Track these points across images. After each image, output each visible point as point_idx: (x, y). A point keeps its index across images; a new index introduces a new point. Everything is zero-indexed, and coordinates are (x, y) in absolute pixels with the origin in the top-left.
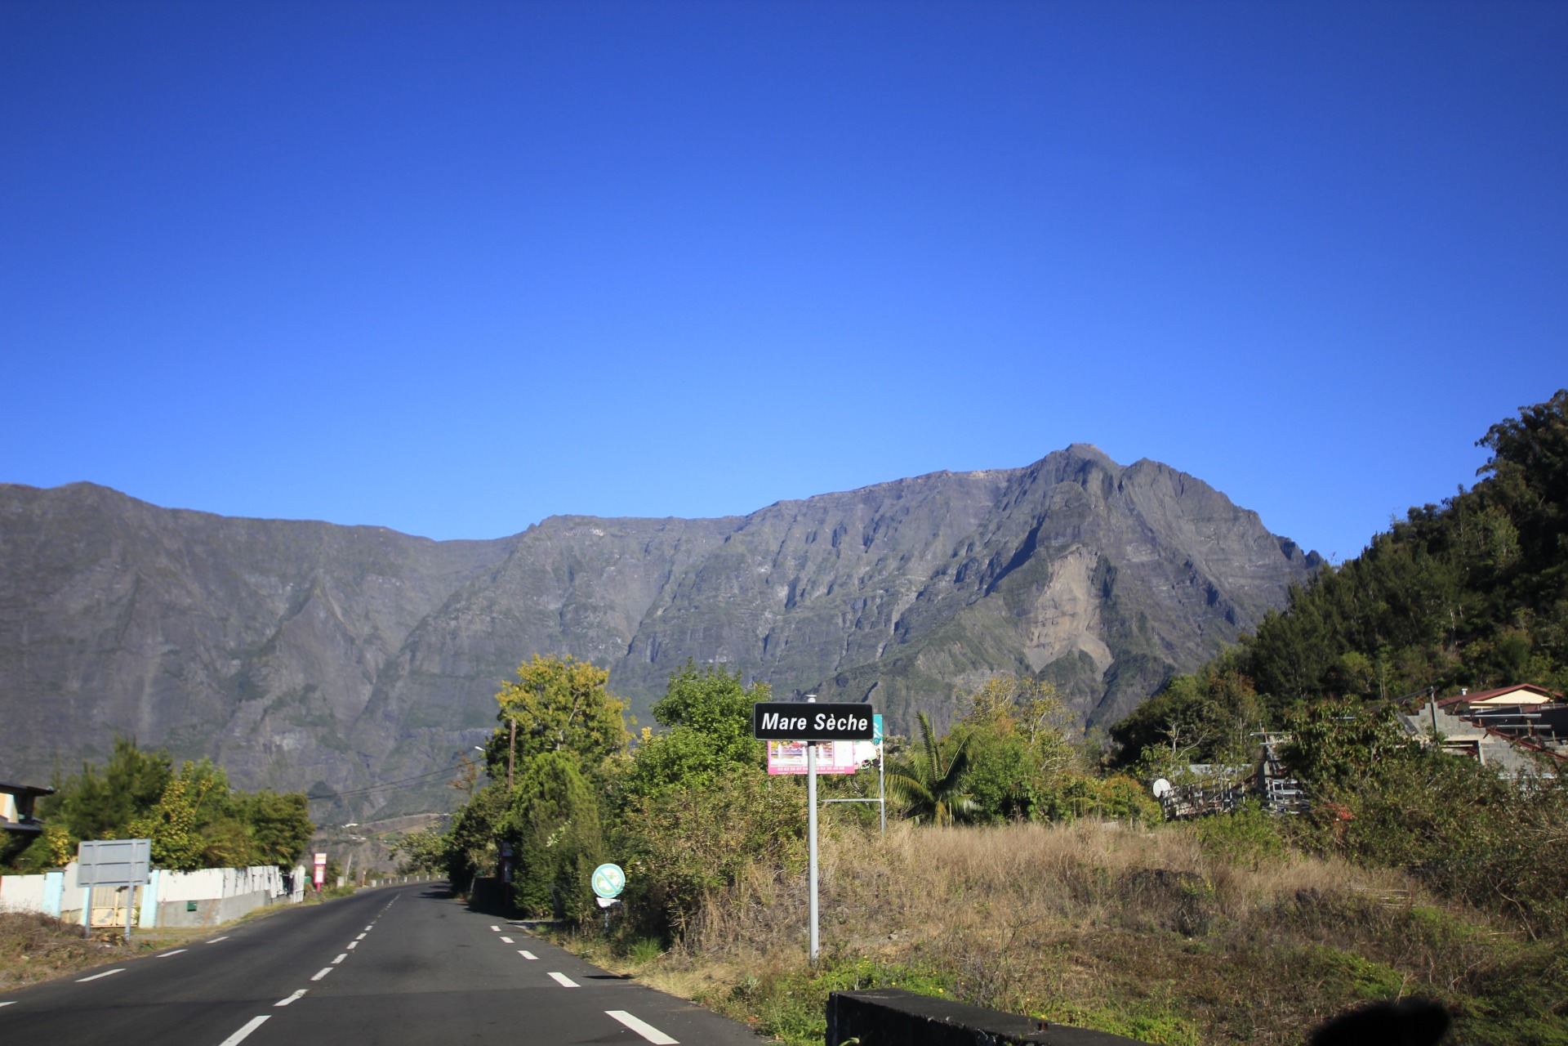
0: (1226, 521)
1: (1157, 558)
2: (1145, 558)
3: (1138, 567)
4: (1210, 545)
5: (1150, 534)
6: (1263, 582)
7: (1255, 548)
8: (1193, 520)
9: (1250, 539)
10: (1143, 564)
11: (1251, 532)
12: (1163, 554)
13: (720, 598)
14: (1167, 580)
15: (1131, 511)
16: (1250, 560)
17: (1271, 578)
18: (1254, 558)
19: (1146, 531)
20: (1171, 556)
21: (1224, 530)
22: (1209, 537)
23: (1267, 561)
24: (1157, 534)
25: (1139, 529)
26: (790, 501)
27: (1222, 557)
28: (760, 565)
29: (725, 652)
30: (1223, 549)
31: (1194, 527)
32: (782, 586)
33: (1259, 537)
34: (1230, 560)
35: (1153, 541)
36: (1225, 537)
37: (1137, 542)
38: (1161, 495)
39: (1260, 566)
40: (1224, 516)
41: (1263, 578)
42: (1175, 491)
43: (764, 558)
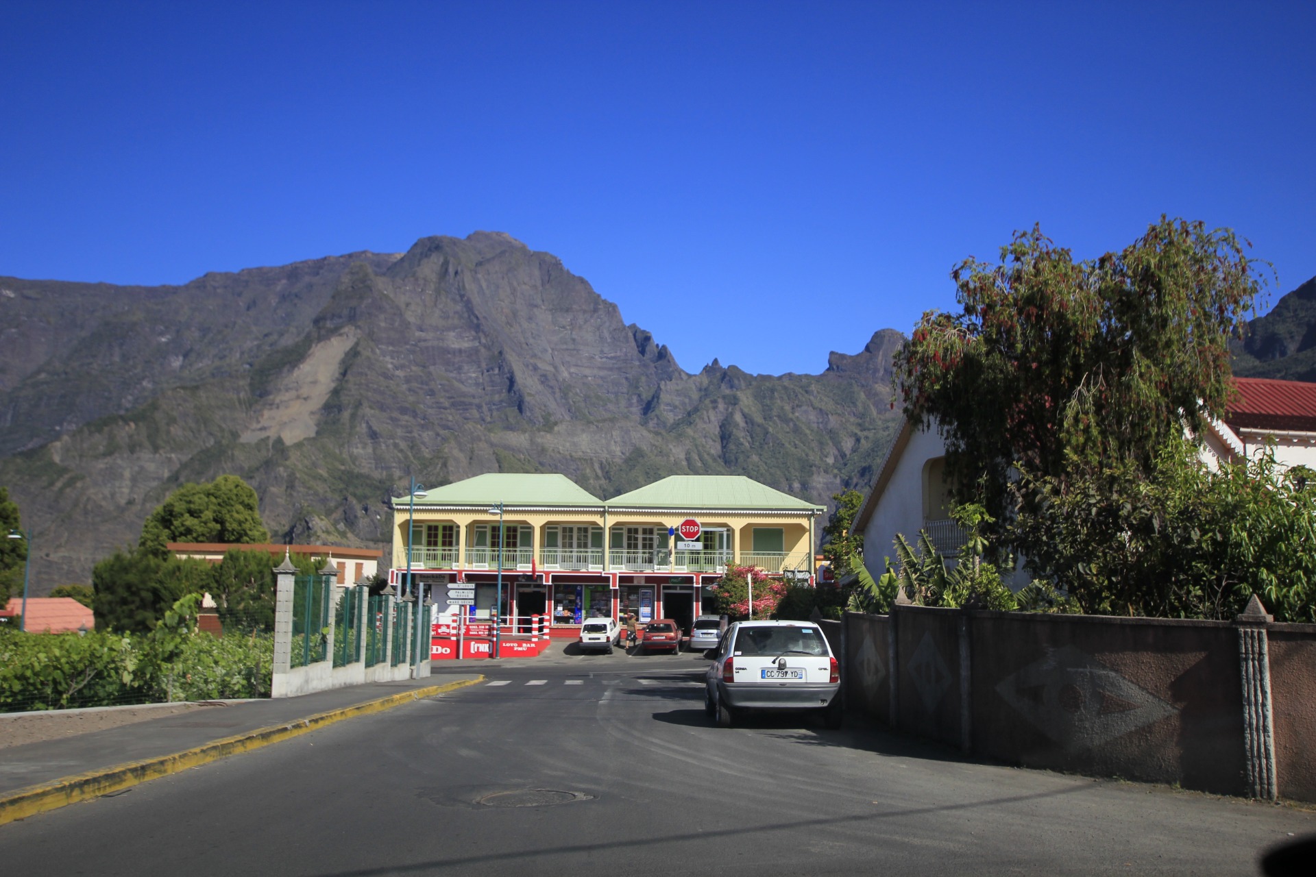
0: (585, 312)
1: (477, 344)
2: (466, 345)
3: (454, 353)
4: (561, 335)
5: (475, 321)
6: (610, 373)
7: (609, 340)
8: (551, 310)
9: (605, 331)
10: (460, 351)
11: (607, 324)
12: (483, 341)
13: (95, 366)
14: (479, 367)
15: (462, 296)
16: (602, 352)
17: (619, 369)
18: (606, 350)
19: (472, 317)
20: (490, 344)
21: (581, 321)
22: (564, 327)
23: (618, 354)
24: (482, 321)
25: (466, 315)
26: (220, 274)
27: (571, 346)
28: (162, 334)
29: (75, 419)
30: (574, 340)
31: (550, 317)
32: (177, 356)
33: (615, 330)
34: (578, 351)
35: (477, 328)
36: (580, 328)
37: (461, 327)
38: (515, 284)
39: (611, 358)
40: (584, 307)
41: (611, 369)
42: (542, 280)
43: (166, 327)
